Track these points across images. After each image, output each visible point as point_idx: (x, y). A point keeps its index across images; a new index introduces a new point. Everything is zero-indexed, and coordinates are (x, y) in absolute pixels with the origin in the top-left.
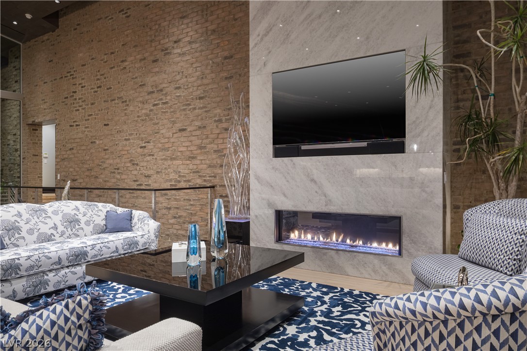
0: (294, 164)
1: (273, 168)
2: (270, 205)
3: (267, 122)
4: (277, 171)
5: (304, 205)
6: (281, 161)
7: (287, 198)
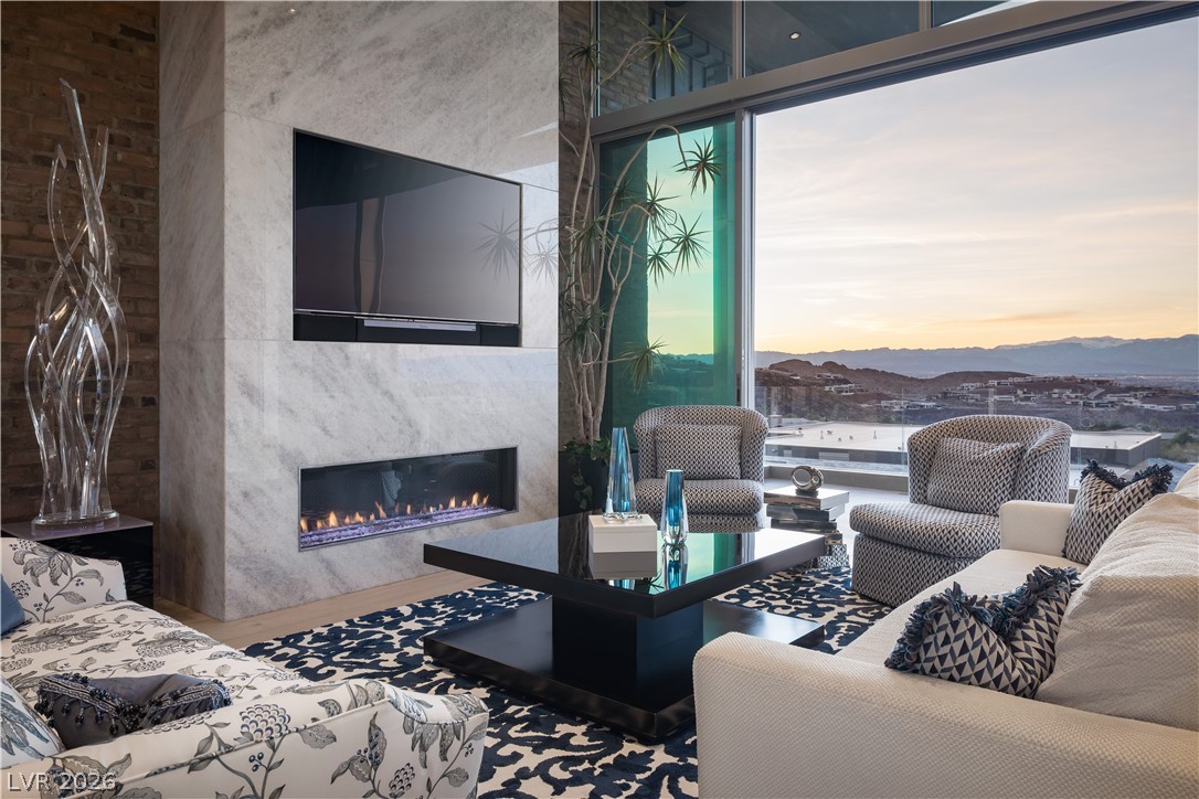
0: (347, 357)
1: (295, 365)
2: (285, 457)
3: (279, 247)
4: (305, 374)
5: (369, 447)
6: (316, 349)
7: (331, 436)
